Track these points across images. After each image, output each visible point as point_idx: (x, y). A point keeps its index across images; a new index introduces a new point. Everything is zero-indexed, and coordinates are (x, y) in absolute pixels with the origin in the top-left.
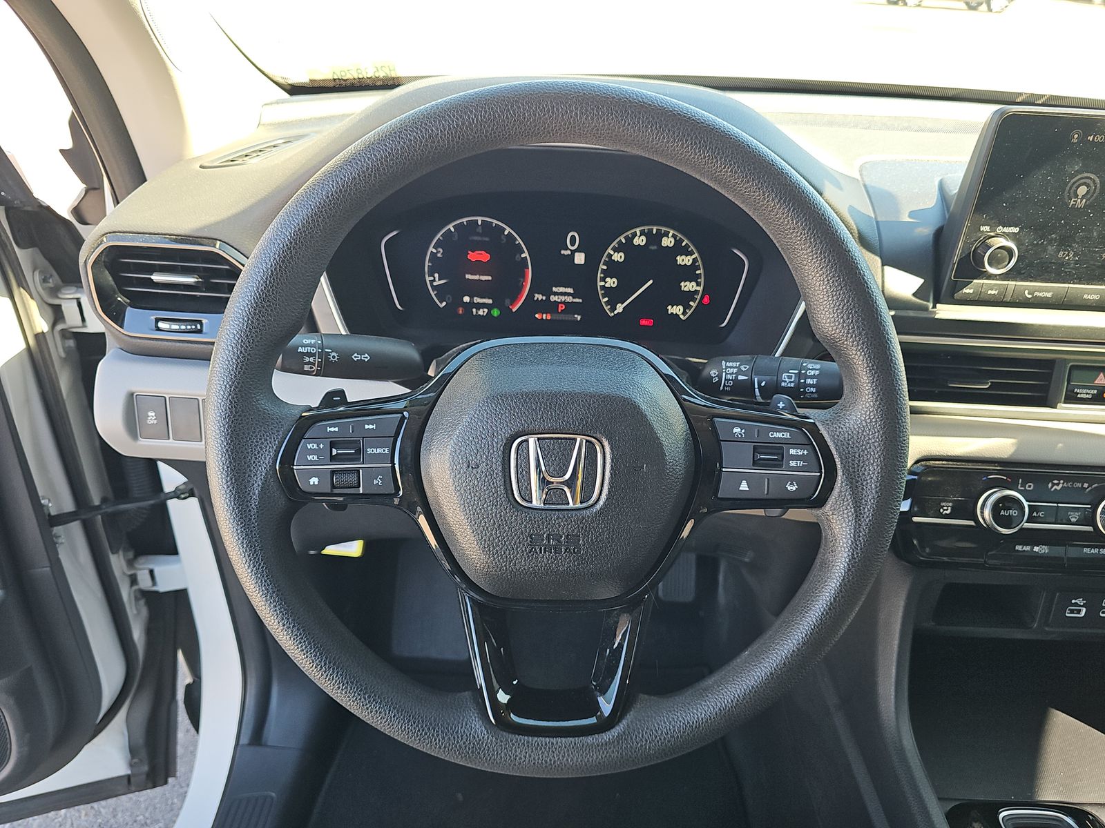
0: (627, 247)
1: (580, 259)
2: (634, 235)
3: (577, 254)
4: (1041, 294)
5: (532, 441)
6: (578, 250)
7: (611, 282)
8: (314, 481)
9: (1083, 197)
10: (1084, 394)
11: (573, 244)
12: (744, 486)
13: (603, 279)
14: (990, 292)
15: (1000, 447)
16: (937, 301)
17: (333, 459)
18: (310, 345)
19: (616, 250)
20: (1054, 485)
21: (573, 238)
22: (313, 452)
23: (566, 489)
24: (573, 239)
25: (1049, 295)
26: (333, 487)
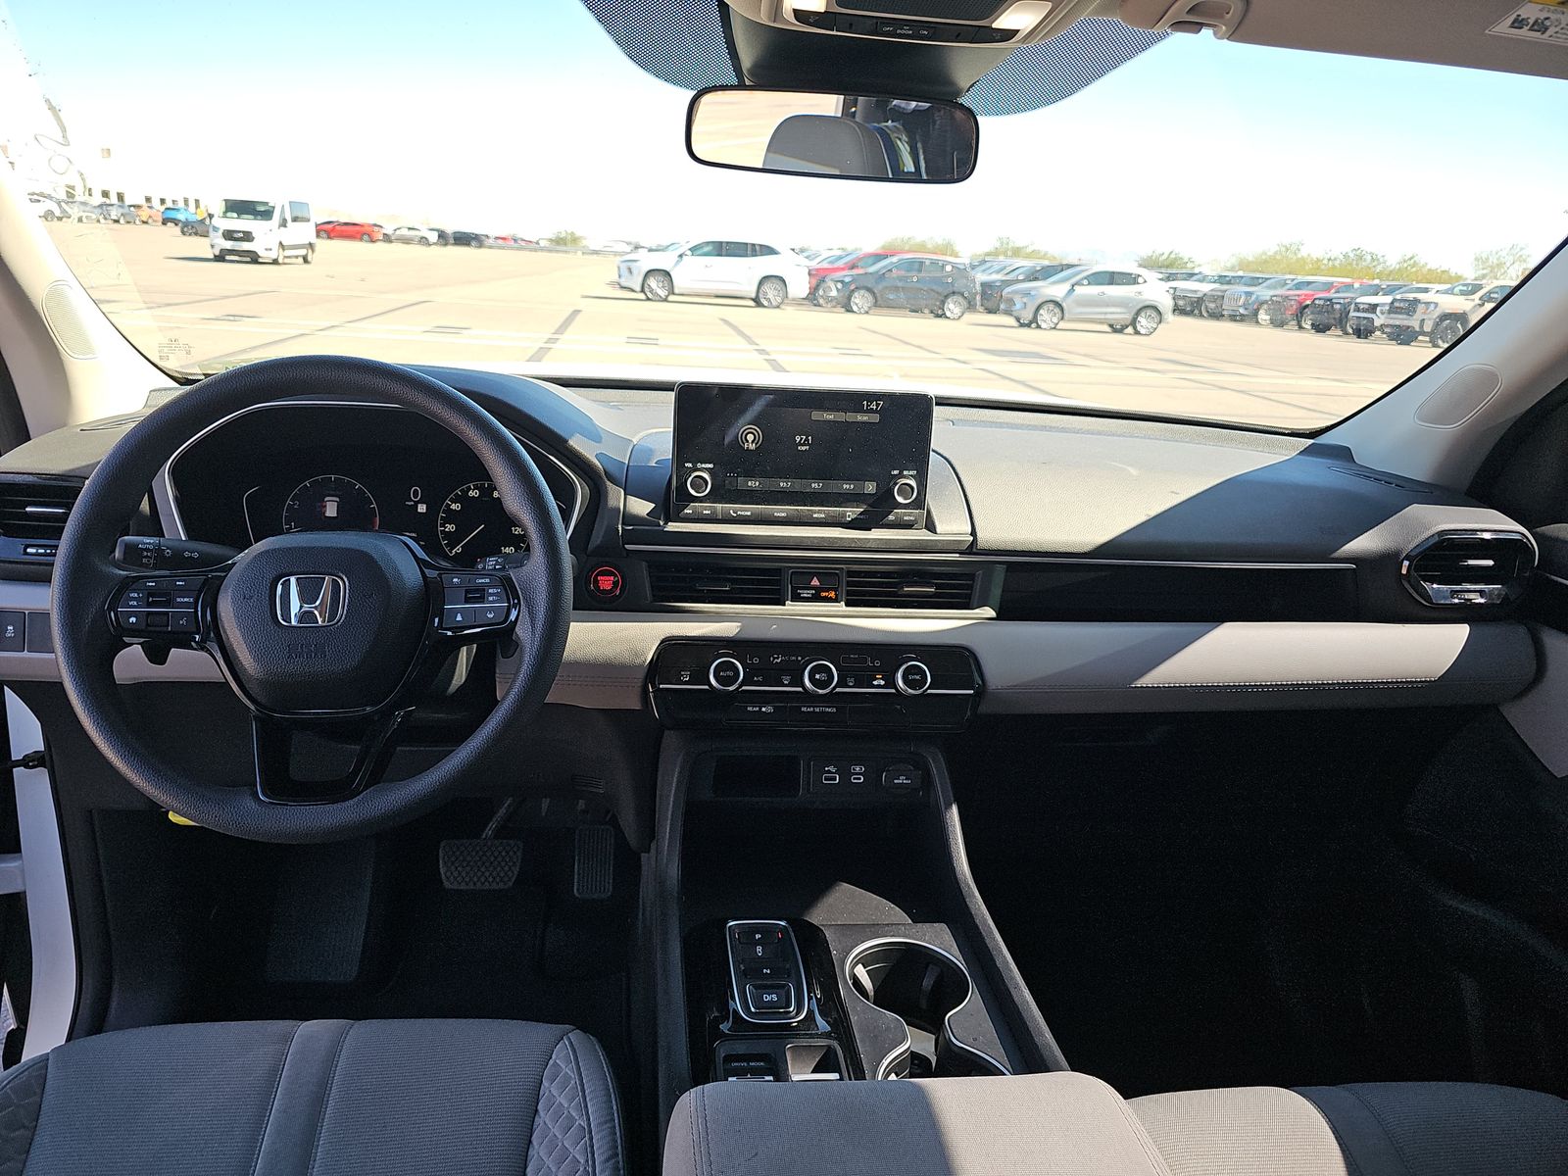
0: (463, 499)
1: (422, 508)
2: (469, 489)
3: (419, 505)
4: (743, 513)
5: (293, 580)
6: (421, 501)
7: (450, 528)
8: (133, 620)
9: (753, 442)
10: (805, 594)
11: (416, 496)
12: (459, 618)
13: (443, 525)
14: (705, 512)
15: (728, 629)
16: (668, 520)
17: (149, 605)
18: (149, 544)
19: (454, 501)
20: (774, 658)
21: (416, 491)
22: (134, 599)
23: (316, 612)
24: (416, 493)
25: (749, 513)
26: (148, 625)
